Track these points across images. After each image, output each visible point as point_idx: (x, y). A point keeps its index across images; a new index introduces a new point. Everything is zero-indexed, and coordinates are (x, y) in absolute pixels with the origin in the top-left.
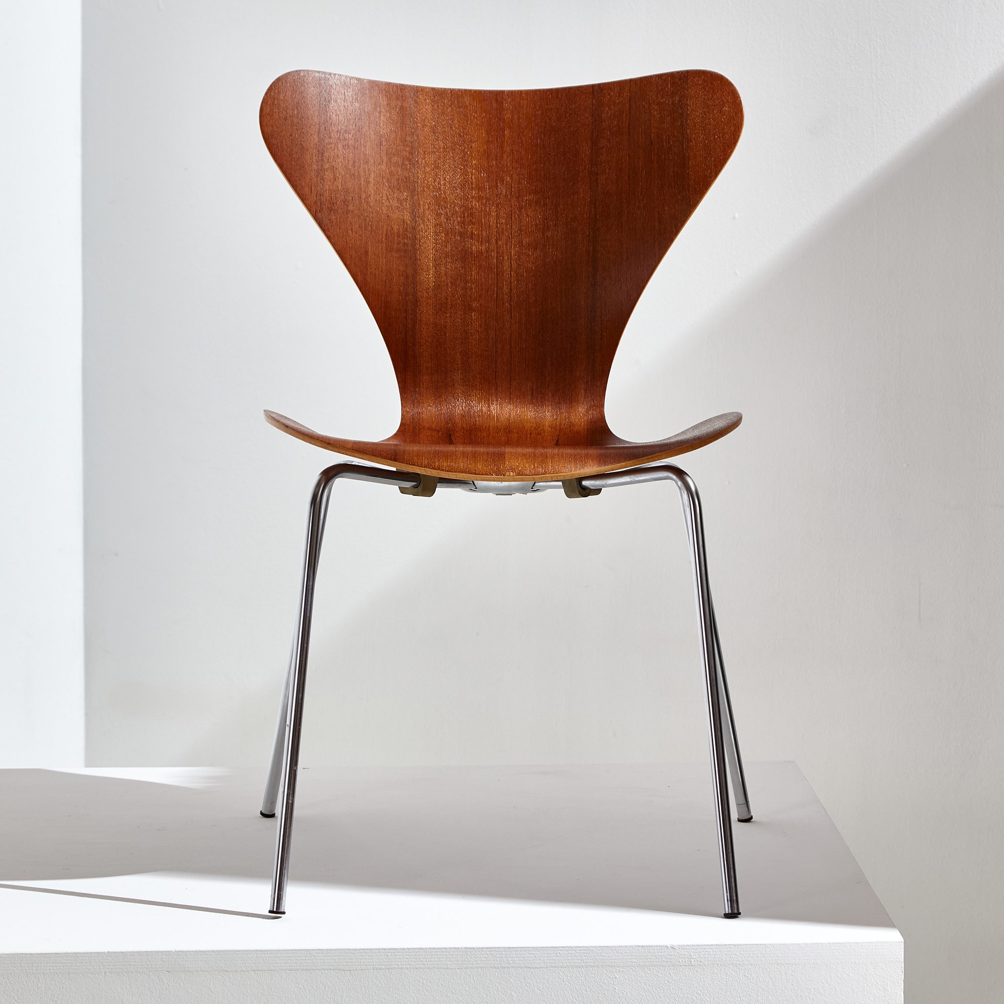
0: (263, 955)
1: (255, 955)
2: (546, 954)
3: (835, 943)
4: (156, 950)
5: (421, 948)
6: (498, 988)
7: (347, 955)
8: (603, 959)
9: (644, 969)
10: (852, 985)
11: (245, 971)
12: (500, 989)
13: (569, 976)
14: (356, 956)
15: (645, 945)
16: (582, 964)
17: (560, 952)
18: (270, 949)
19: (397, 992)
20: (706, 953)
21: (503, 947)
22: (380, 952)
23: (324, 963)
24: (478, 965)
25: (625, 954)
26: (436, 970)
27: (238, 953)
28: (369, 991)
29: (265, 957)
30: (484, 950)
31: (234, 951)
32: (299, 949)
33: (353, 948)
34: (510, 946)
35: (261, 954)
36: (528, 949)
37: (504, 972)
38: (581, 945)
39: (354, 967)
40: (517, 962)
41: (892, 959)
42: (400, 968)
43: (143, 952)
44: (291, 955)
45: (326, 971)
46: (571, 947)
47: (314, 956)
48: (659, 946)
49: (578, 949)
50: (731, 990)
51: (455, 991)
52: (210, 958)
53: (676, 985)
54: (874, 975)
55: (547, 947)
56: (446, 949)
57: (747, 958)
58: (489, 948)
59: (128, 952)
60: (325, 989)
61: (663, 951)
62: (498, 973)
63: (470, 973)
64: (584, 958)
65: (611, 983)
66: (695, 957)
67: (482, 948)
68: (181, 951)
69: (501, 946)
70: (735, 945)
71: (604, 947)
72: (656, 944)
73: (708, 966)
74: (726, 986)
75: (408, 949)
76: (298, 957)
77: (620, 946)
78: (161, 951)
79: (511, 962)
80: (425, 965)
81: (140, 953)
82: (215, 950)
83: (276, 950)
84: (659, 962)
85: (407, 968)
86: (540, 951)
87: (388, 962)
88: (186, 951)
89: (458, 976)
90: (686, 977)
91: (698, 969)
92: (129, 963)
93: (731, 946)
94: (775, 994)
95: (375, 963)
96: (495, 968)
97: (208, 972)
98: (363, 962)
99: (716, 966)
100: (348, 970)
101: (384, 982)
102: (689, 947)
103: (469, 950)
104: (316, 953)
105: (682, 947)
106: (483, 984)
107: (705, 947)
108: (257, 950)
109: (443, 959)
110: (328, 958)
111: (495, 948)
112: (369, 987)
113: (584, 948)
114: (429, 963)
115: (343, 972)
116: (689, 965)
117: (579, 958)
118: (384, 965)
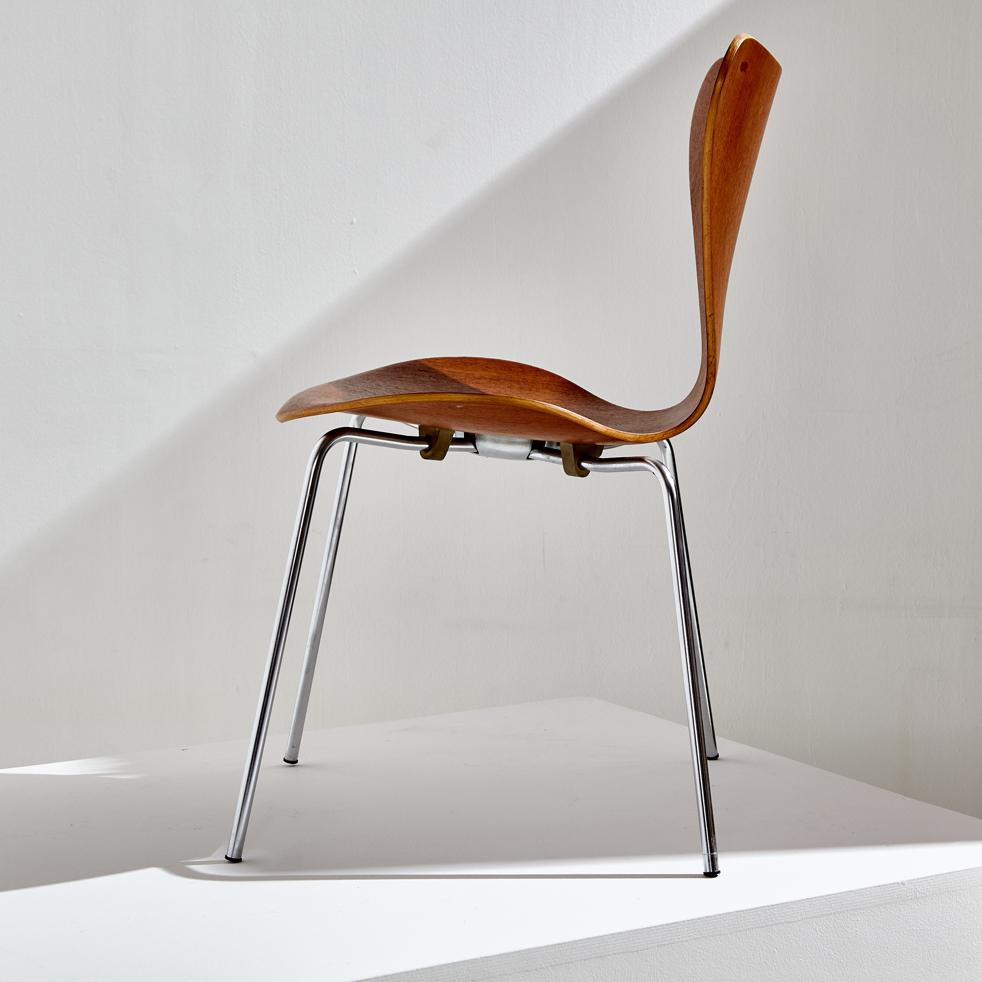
0: (561, 949)
4: (463, 960)
5: (699, 918)
6: (763, 947)
7: (635, 936)
8: (848, 904)
9: (880, 908)
11: (544, 968)
12: (764, 948)
13: (821, 925)
15: (881, 885)
16: (831, 911)
17: (814, 902)
18: (567, 941)
19: (678, 966)
20: (928, 884)
23: (615, 947)
24: (747, 927)
26: (711, 938)
27: (538, 950)
28: (654, 969)
29: (563, 951)
30: (752, 911)
31: (534, 949)
32: (593, 937)
33: (641, 928)
34: (773, 904)
35: (559, 948)
36: (787, 904)
37: (767, 930)
38: (831, 894)
39: (641, 947)
40: (778, 919)
42: (680, 942)
43: (451, 964)
44: (586, 944)
46: (823, 896)
47: (607, 942)
48: (892, 884)
51: (727, 956)
52: (512, 960)
53: (904, 919)
57: (958, 884)
58: (755, 908)
59: (436, 966)
60: (615, 973)
61: (894, 888)
62: (763, 932)
63: (740, 937)
64: (833, 905)
65: (854, 926)
66: (919, 889)
67: (750, 910)
68: (486, 957)
69: (765, 905)
70: (950, 873)
72: (889, 883)
73: (929, 896)
74: (942, 913)
75: (688, 921)
77: (861, 889)
78: (467, 960)
79: (774, 919)
80: (702, 934)
81: (447, 966)
82: (517, 950)
84: (892, 899)
85: (687, 941)
86: (797, 905)
88: (491, 957)
89: (730, 941)
90: (912, 910)
91: (922, 901)
92: (437, 978)
93: (946, 875)
95: (659, 940)
96: (760, 927)
97: (510, 975)
98: (649, 940)
99: (935, 895)
100: (636, 951)
101: (667, 958)
102: (916, 881)
105: (910, 882)
106: (751, 945)
107: (927, 879)
108: (555, 945)
110: (618, 941)
111: (761, 907)
112: (654, 965)
113: (833, 896)
114: (705, 932)
115: (631, 954)
116: (915, 898)
117: (829, 906)
118: (667, 941)
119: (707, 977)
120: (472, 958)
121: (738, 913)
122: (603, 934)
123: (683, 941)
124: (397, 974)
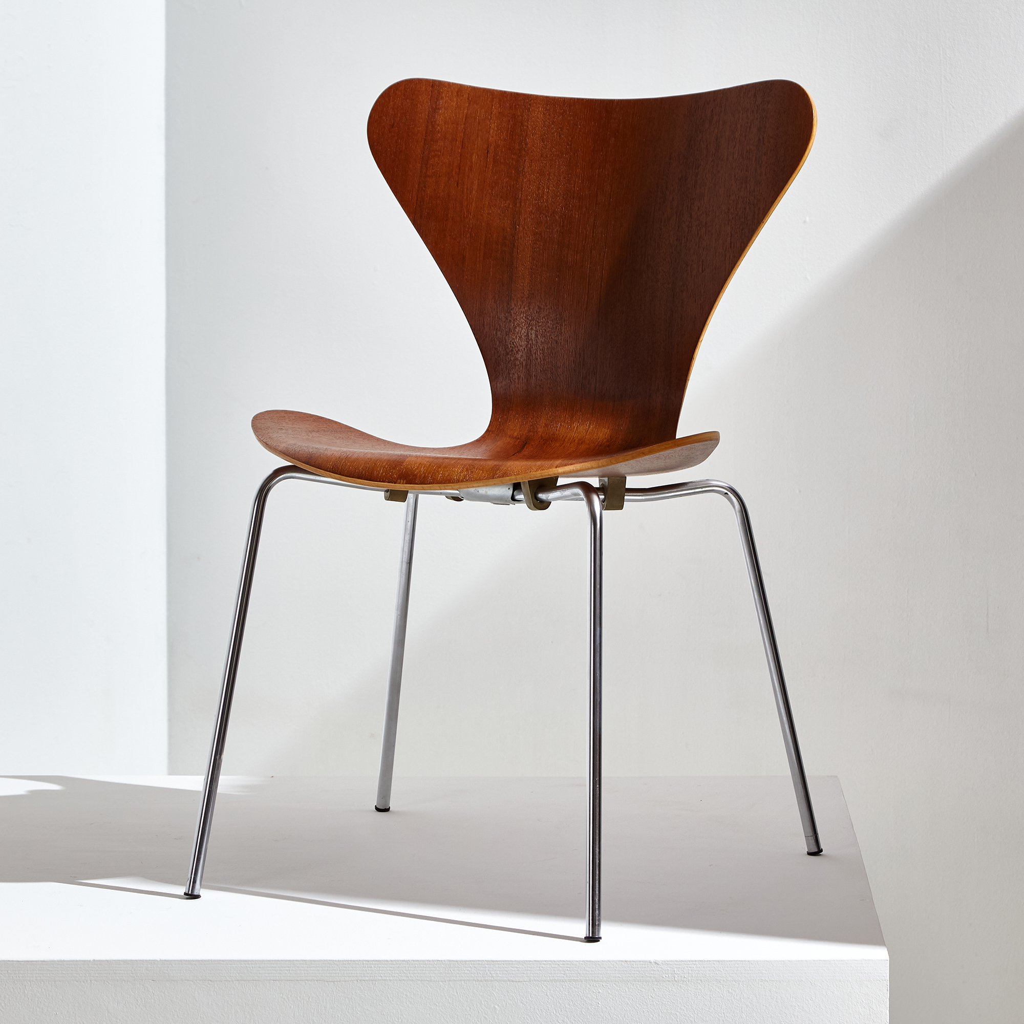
0: (247, 965)
1: (239, 965)
2: (529, 967)
3: (820, 960)
4: (141, 959)
5: (404, 961)
6: (481, 1001)
7: (331, 966)
8: (586, 973)
9: (627, 984)
10: (837, 1003)
11: (229, 981)
12: (483, 1002)
13: (552, 989)
14: (339, 968)
15: (628, 960)
16: (565, 978)
17: (543, 966)
18: (254, 959)
19: (380, 1004)
20: (689, 968)
21: (486, 961)
22: (363, 964)
23: (307, 974)
24: (462, 978)
25: (609, 969)
26: (419, 982)
27: (222, 963)
28: (352, 1002)
29: (249, 967)
30: (467, 963)
31: (218, 961)
32: (283, 959)
33: (337, 960)
34: (493, 959)
35: (245, 964)
36: (511, 963)
37: (487, 985)
39: (337, 978)
40: (500, 975)
41: (878, 978)
42: (383, 980)
43: (129, 960)
44: (275, 965)
45: (309, 982)
46: (554, 961)
47: (298, 967)
48: (643, 961)
49: (561, 963)
50: (715, 1006)
51: (439, 1004)
52: (194, 967)
53: (660, 1000)
54: (859, 993)
55: (530, 961)
56: (430, 961)
57: (731, 975)
58: (472, 961)
59: (113, 960)
60: (309, 999)
61: (646, 966)
62: (481, 987)
63: (453, 986)
64: (567, 972)
65: (594, 998)
66: (678, 972)
67: (465, 961)
68: (165, 960)
69: (484, 959)
70: (718, 961)
71: (587, 961)
72: (639, 960)
73: (691, 981)
74: (710, 1002)
75: (392, 961)
76: (282, 967)
77: (603, 961)
78: (146, 960)
79: (494, 975)
80: (408, 977)
81: (125, 962)
82: (200, 959)
83: (260, 961)
84: (642, 977)
85: (390, 980)
86: (523, 965)
87: (372, 973)
88: (171, 961)
89: (442, 989)
90: (669, 992)
91: (682, 985)
92: (115, 971)
93: (715, 962)
94: (759, 1011)
95: (358, 975)
96: (478, 980)
97: (192, 981)
98: (347, 973)
99: (699, 982)
100: (332, 981)
101: (367, 993)
102: (673, 963)
103: (453, 963)
104: (300, 964)
105: (666, 963)
106: (466, 997)
107: (689, 963)
108: (241, 961)
109: (427, 972)
110: (312, 969)
111: (479, 961)
112: (353, 998)
113: (567, 962)
114: (412, 975)
115: (326, 983)
116: (672, 981)
117: (562, 972)
118: (368, 977)
119: (414, 1021)
120: (151, 959)
121: (451, 962)
122: (294, 959)
123: (385, 980)
124: (73, 961)
